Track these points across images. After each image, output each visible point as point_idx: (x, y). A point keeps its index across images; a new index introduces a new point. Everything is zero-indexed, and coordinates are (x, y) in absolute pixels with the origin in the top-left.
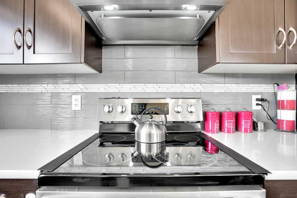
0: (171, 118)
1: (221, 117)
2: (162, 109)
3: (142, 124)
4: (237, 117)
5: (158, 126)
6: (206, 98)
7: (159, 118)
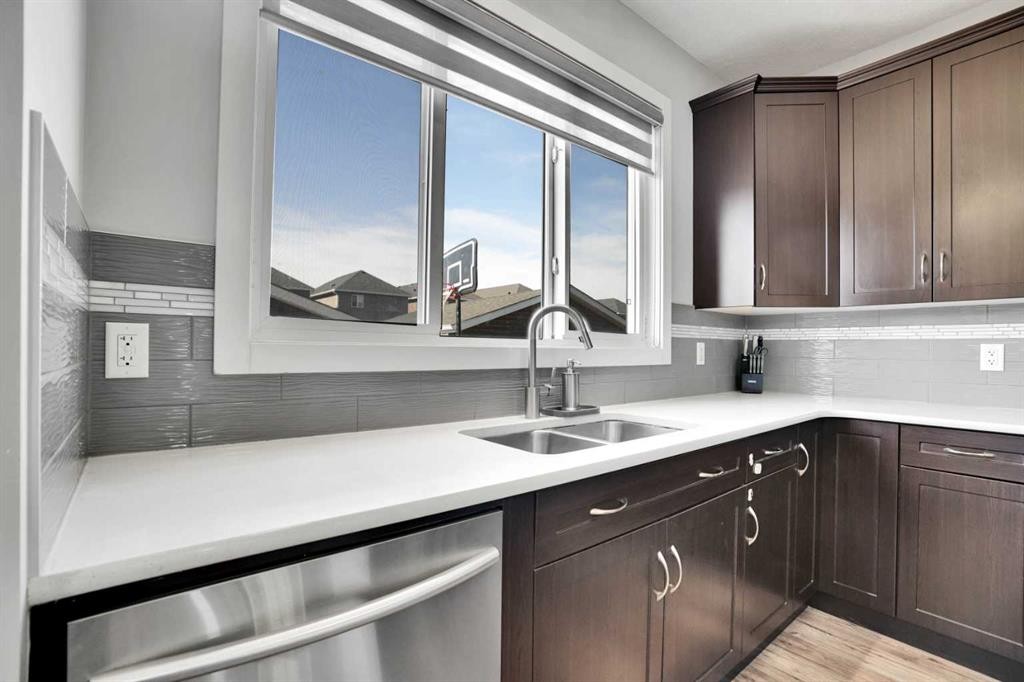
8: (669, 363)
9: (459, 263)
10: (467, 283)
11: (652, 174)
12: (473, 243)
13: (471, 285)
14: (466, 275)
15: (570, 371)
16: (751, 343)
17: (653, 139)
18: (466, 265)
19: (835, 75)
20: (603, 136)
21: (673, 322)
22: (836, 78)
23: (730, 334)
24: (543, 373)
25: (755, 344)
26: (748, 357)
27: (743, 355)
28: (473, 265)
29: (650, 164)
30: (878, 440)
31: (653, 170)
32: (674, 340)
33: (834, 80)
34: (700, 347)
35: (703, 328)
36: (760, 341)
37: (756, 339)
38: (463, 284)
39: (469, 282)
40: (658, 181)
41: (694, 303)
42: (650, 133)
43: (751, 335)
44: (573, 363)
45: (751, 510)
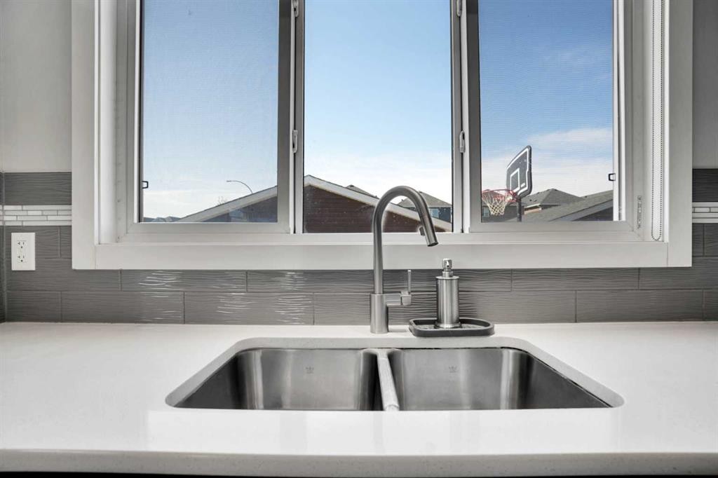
8: (689, 264)
9: (518, 170)
10: (523, 187)
12: (527, 150)
13: (526, 188)
14: (523, 181)
15: (446, 274)
18: (523, 171)
28: (527, 170)
38: (521, 188)
39: (525, 186)
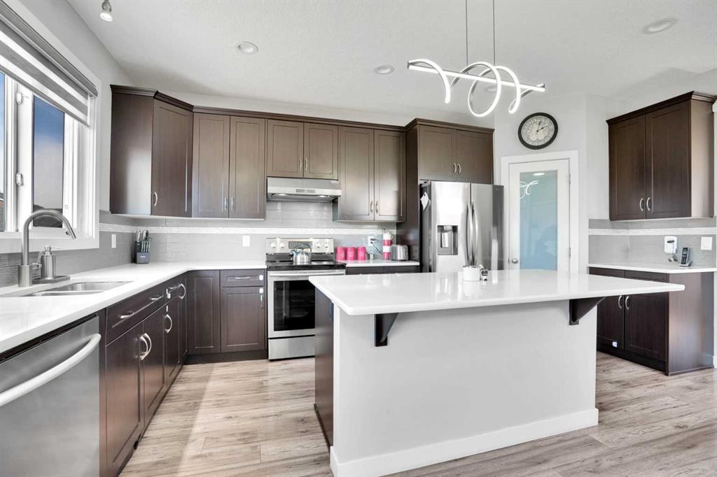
0: (314, 251)
1: (346, 250)
2: (308, 245)
3: (297, 253)
4: (356, 251)
5: (307, 254)
6: (335, 238)
7: (308, 250)
8: (98, 247)
11: (88, 126)
15: (48, 254)
16: (142, 234)
17: (89, 103)
19: (192, 104)
20: (60, 96)
21: (100, 222)
22: (193, 106)
23: (127, 229)
24: (33, 255)
25: (144, 235)
26: (140, 243)
27: (136, 242)
29: (86, 119)
30: (211, 278)
31: (88, 123)
32: (100, 232)
33: (192, 107)
34: (114, 237)
35: (115, 225)
36: (147, 234)
37: (145, 232)
40: (92, 131)
41: (110, 210)
42: (87, 98)
43: (141, 230)
44: (50, 248)
45: (168, 316)
